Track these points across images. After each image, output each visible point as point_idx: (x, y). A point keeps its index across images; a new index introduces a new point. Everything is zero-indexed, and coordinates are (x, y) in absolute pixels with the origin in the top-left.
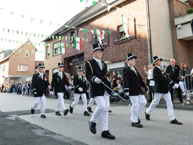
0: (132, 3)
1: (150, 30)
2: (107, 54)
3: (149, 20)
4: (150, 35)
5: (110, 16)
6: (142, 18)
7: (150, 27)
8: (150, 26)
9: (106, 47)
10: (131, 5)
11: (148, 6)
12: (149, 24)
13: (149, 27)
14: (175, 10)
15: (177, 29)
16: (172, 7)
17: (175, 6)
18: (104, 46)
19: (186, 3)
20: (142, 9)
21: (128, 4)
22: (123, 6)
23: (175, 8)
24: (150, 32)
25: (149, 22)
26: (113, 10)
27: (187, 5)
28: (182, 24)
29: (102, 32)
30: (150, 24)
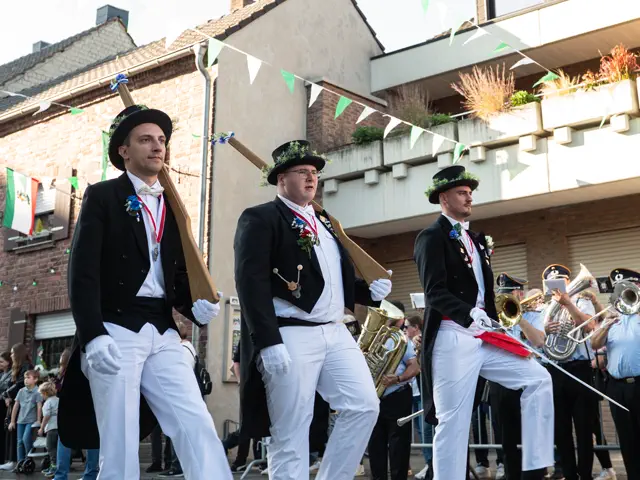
0: (163, 83)
1: (210, 196)
2: (59, 274)
3: (212, 158)
4: (210, 212)
5: (85, 118)
6: (192, 147)
7: (211, 185)
8: (211, 179)
9: (61, 245)
10: (163, 91)
11: (214, 105)
12: (209, 172)
13: (208, 182)
14: (324, 124)
15: (324, 195)
16: (317, 111)
17: (325, 110)
18: (50, 237)
19: (383, 98)
20: (196, 113)
21: (153, 83)
22: (136, 88)
23: (325, 117)
24: (210, 201)
25: (212, 163)
26: (100, 96)
27: (385, 104)
28: (344, 179)
29: (40, 186)
30: (211, 174)
